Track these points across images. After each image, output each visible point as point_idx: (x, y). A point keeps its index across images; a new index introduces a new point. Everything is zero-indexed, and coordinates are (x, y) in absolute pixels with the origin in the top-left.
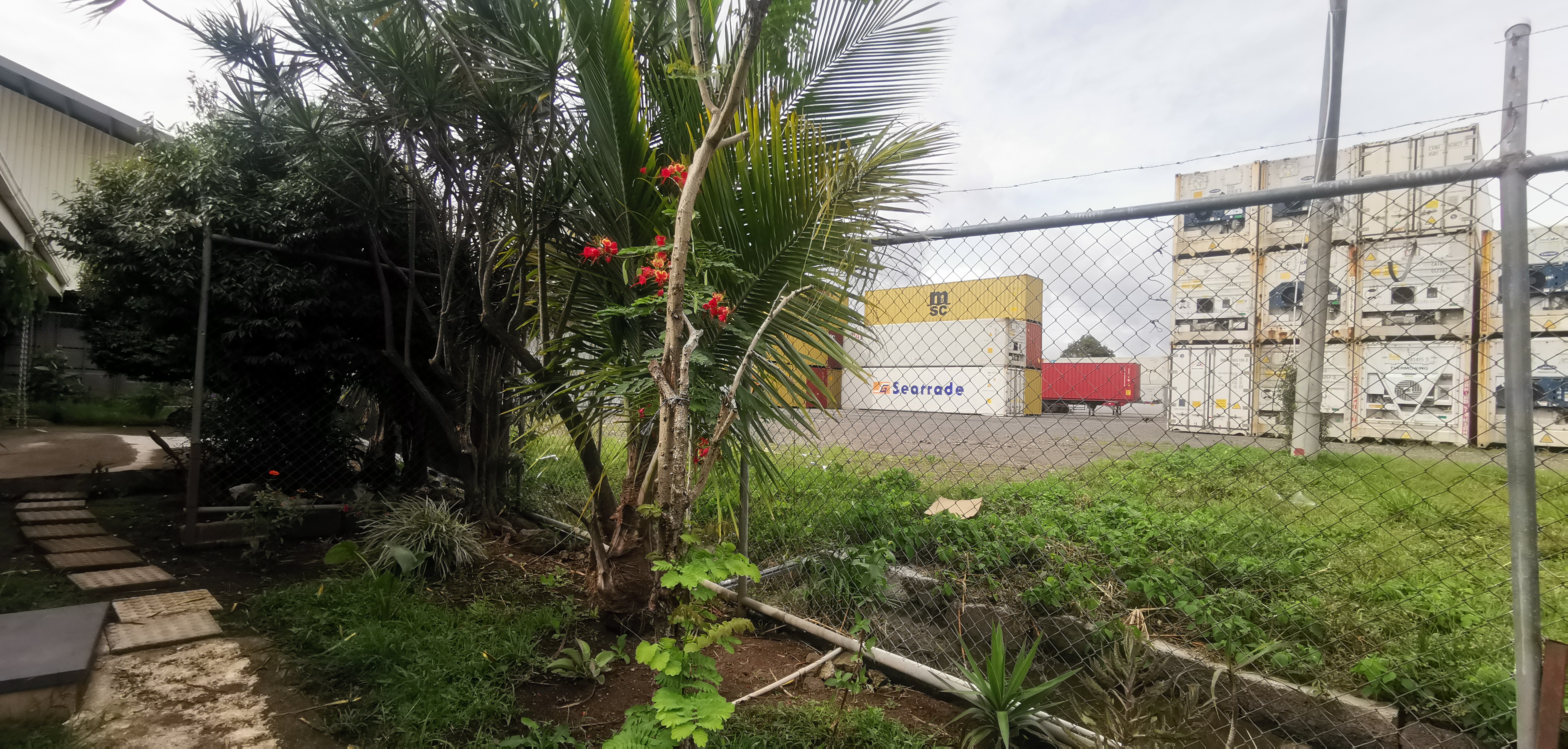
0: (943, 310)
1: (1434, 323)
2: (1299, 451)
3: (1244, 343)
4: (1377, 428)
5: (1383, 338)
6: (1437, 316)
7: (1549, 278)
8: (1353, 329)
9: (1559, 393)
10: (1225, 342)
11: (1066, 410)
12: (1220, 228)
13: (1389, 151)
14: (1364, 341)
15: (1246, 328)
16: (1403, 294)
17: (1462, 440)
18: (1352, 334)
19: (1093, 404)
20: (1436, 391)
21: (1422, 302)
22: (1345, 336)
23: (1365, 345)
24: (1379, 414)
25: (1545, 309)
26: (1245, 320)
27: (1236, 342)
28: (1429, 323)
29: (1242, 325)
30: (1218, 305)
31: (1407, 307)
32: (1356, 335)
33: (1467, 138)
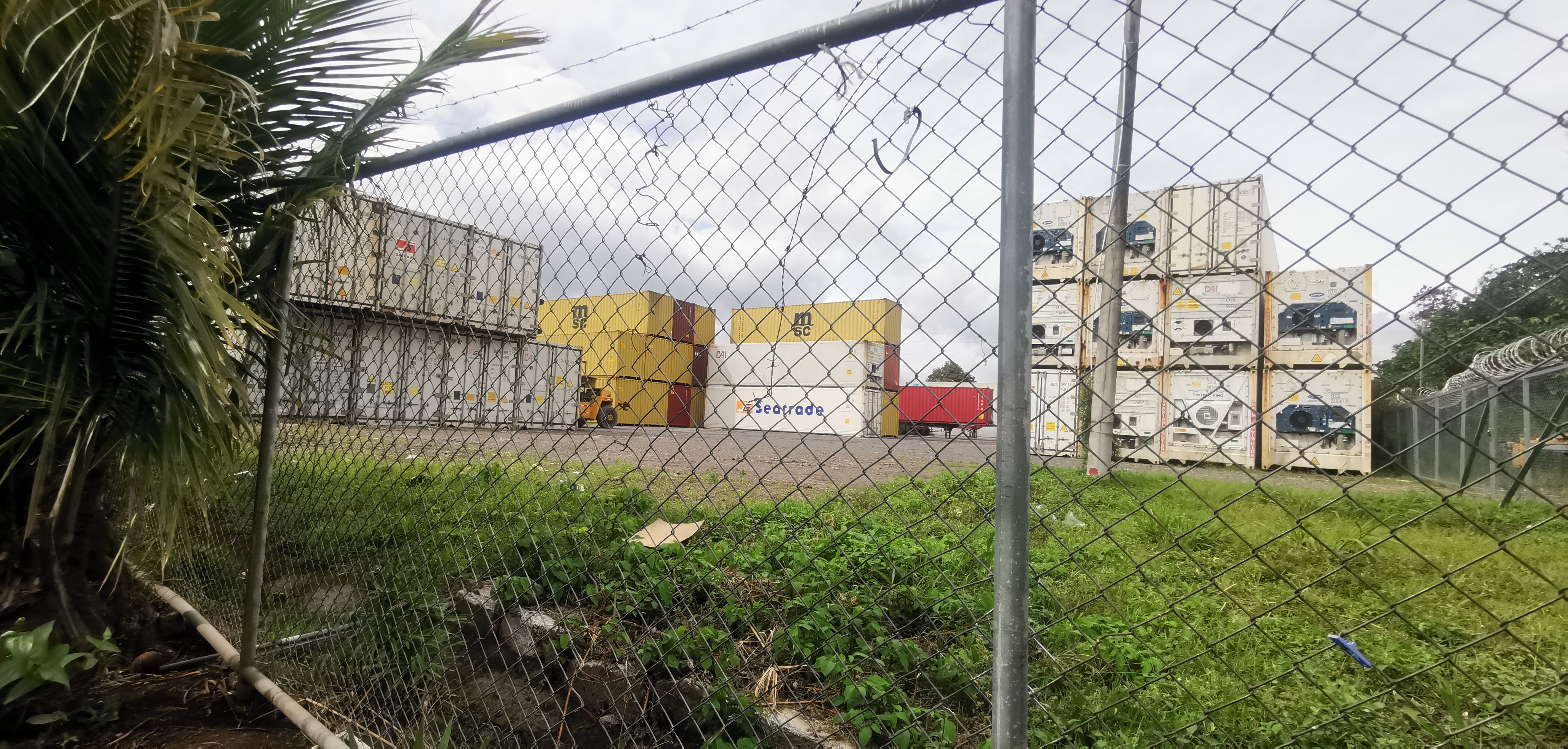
0: (807, 331)
1: (1228, 354)
2: (1094, 471)
3: (1072, 369)
4: (1181, 451)
5: (1187, 367)
6: (1231, 349)
7: (1317, 316)
8: (1162, 357)
9: (1324, 420)
10: (1055, 367)
11: (927, 433)
12: (1052, 258)
13: (1192, 194)
14: (1172, 369)
15: (1073, 355)
16: (1203, 327)
17: (1250, 463)
18: (1162, 363)
19: (949, 427)
20: (1230, 417)
21: (1219, 335)
22: (1155, 363)
23: (1172, 373)
24: (1183, 438)
25: (1314, 344)
26: (1072, 346)
27: (1065, 367)
28: (1224, 354)
29: (1068, 351)
30: (1049, 331)
31: (1207, 339)
32: (1165, 364)
33: (1254, 187)
